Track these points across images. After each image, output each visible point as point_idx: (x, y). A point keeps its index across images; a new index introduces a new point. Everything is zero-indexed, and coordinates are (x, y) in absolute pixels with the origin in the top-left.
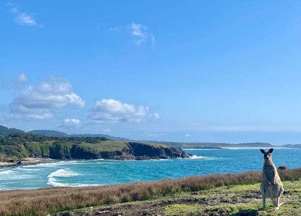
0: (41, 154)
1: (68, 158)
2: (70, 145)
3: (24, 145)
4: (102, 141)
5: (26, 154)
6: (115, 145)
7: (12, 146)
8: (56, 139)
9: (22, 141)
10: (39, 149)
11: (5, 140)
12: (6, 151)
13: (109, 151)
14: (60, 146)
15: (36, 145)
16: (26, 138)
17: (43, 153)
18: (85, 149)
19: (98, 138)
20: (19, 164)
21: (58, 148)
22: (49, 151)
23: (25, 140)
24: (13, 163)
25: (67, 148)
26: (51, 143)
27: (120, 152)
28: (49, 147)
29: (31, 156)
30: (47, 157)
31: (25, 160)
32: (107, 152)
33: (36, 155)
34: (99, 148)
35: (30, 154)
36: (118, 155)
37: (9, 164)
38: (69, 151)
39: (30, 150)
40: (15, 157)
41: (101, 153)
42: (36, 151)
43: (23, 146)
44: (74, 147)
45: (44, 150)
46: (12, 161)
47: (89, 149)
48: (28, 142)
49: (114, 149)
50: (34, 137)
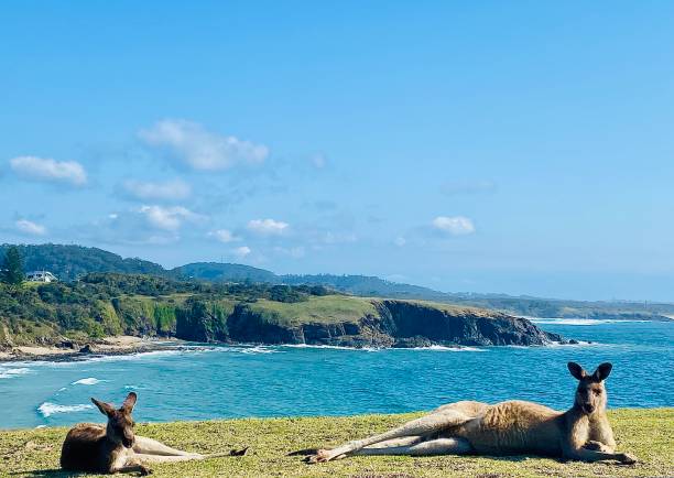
0: (155, 326)
1: (221, 338)
2: (227, 306)
3: (115, 303)
4: (312, 298)
5: (116, 326)
6: (343, 307)
7: (80, 308)
8: (197, 288)
9: (109, 292)
10: (150, 315)
11: (68, 290)
12: (61, 318)
13: (326, 322)
14: (204, 307)
15: (144, 304)
16: (121, 285)
17: (159, 326)
18: (263, 315)
19: (302, 289)
20: (86, 351)
21: (198, 311)
22: (175, 321)
23: (119, 291)
24: (70, 351)
25: (219, 313)
26: (180, 299)
27: (355, 326)
28: (177, 311)
29: (128, 333)
30: (171, 335)
31: (106, 343)
32: (321, 326)
33: (141, 330)
34: (299, 314)
35: (126, 326)
36: (348, 332)
37: (55, 351)
38: (224, 321)
39: (129, 317)
40: (81, 334)
41: (305, 327)
42: (144, 319)
43: (110, 307)
44: (238, 309)
45: (163, 318)
46: (69, 345)
47: (274, 315)
48: (123, 297)
49: (339, 319)
50: (143, 284)
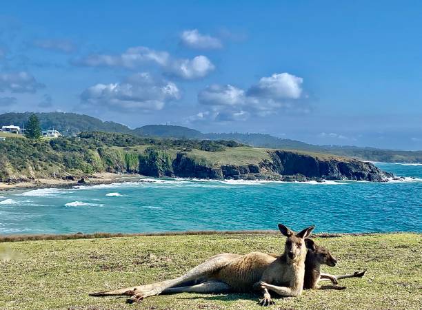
0: (125, 166)
1: (168, 175)
2: (172, 154)
3: (99, 151)
4: (228, 149)
5: (100, 166)
6: (248, 155)
7: (77, 154)
8: (152, 142)
9: (95, 144)
10: (122, 159)
11: (69, 142)
12: (65, 160)
13: (237, 164)
14: (157, 154)
15: (118, 152)
16: (103, 140)
17: (128, 166)
18: (196, 160)
19: (221, 142)
20: (82, 182)
21: (153, 158)
22: (139, 163)
23: (102, 143)
24: (71, 182)
25: (167, 158)
26: (142, 149)
27: (255, 167)
28: (140, 157)
29: (108, 170)
30: (136, 172)
31: (95, 177)
32: (233, 167)
33: (117, 169)
34: (219, 159)
35: (106, 166)
36: (252, 171)
37: (62, 182)
38: (170, 163)
39: (108, 160)
40: (78, 171)
41: (223, 167)
42: (118, 161)
43: (97, 154)
44: (179, 156)
45: (131, 161)
46: (71, 178)
47: (203, 160)
48: (105, 147)
49: (246, 163)
50: (117, 139)
